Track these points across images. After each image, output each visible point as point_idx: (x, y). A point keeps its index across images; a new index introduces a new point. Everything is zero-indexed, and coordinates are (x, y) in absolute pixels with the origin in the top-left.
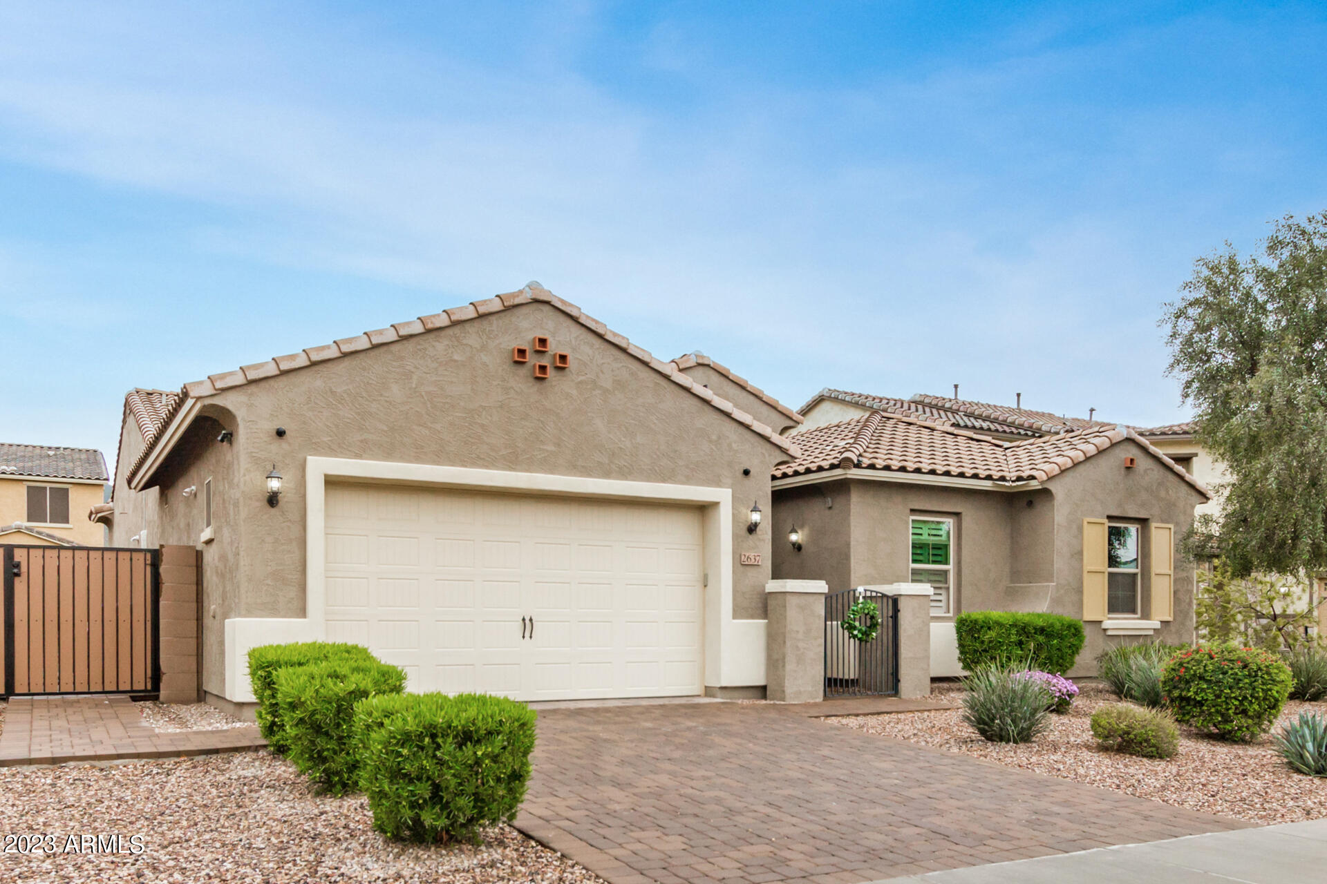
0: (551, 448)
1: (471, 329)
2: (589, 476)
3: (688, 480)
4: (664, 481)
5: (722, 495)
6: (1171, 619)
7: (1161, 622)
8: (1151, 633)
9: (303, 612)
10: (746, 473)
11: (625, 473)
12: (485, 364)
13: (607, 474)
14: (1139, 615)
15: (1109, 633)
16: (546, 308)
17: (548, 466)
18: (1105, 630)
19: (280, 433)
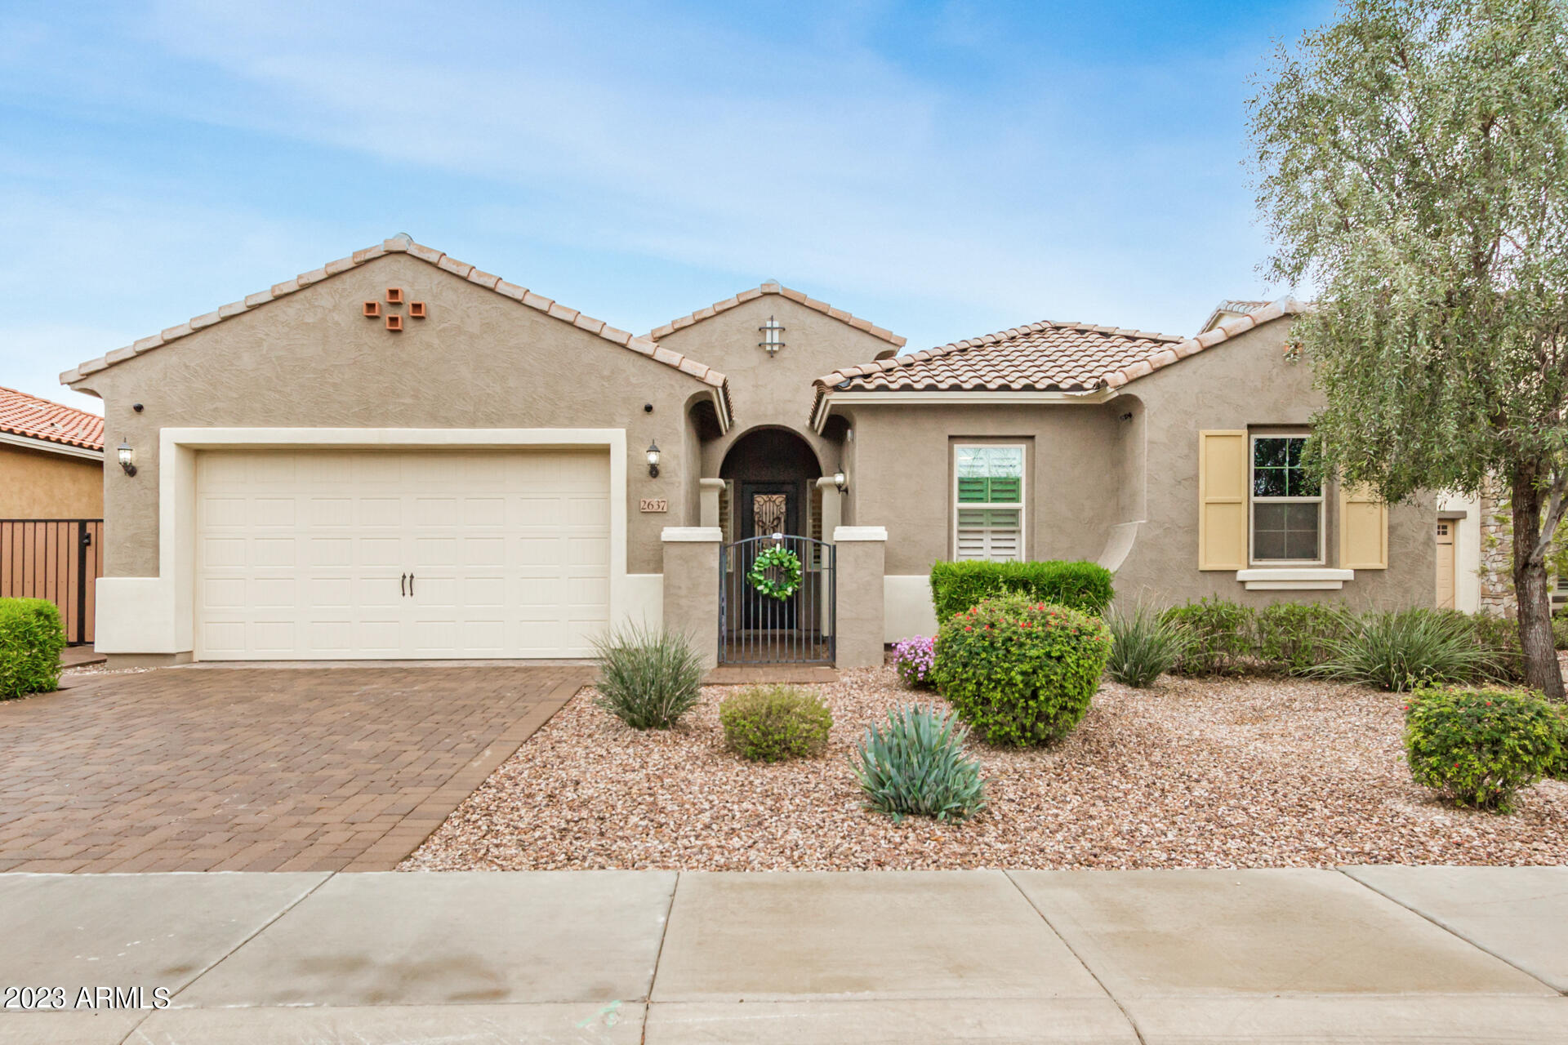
0: (408, 401)
1: (322, 289)
2: (451, 426)
3: (572, 422)
4: (541, 425)
5: (615, 437)
6: (1384, 566)
7: (1355, 570)
8: (1339, 586)
9: (156, 572)
10: (649, 409)
11: (493, 421)
12: (337, 324)
13: (473, 423)
14: (1323, 561)
15: (1249, 586)
16: (403, 259)
17: (405, 418)
18: (1243, 583)
19: (139, 409)
